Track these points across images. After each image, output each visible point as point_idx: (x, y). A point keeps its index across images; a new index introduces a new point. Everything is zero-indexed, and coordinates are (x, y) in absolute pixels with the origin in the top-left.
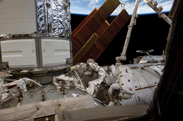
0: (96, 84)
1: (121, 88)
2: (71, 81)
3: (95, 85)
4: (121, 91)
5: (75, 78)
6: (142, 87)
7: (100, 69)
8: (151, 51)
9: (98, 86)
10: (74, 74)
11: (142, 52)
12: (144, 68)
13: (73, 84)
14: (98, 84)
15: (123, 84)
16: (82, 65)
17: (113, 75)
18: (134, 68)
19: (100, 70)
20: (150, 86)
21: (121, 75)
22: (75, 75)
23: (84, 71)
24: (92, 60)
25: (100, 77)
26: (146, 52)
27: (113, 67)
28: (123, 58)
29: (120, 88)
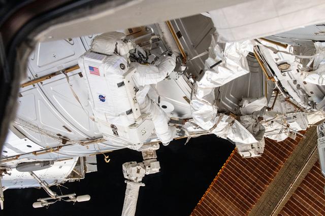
0: (219, 68)
1: (124, 71)
2: (311, 70)
3: (224, 66)
4: (124, 61)
5: (300, 82)
6: (63, 75)
7: (212, 125)
8: (42, 204)
9: (210, 61)
10: (306, 97)
11: (71, 196)
12: (59, 142)
13: (304, 62)
14: (213, 71)
15: (121, 84)
16: (281, 132)
17: (164, 107)
18: (93, 140)
19: (213, 120)
20: (36, 84)
21: (131, 115)
22: (304, 92)
23: (269, 109)
24: (246, 155)
25: (210, 94)
26: (59, 197)
27: (166, 136)
28: (135, 169)
29: (131, 69)
